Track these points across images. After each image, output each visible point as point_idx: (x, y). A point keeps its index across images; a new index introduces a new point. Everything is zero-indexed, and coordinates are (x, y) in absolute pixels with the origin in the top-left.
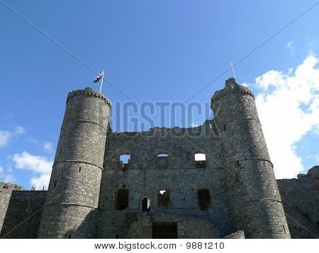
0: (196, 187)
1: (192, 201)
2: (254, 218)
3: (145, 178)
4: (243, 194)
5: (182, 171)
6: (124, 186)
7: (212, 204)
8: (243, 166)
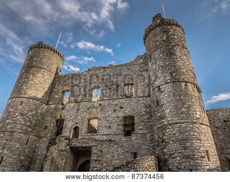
0: (121, 114)
1: (117, 128)
2: (171, 142)
3: (78, 110)
4: (162, 117)
5: (111, 101)
6: (61, 116)
7: (136, 130)
8: (163, 90)
